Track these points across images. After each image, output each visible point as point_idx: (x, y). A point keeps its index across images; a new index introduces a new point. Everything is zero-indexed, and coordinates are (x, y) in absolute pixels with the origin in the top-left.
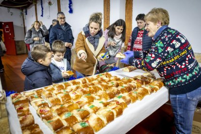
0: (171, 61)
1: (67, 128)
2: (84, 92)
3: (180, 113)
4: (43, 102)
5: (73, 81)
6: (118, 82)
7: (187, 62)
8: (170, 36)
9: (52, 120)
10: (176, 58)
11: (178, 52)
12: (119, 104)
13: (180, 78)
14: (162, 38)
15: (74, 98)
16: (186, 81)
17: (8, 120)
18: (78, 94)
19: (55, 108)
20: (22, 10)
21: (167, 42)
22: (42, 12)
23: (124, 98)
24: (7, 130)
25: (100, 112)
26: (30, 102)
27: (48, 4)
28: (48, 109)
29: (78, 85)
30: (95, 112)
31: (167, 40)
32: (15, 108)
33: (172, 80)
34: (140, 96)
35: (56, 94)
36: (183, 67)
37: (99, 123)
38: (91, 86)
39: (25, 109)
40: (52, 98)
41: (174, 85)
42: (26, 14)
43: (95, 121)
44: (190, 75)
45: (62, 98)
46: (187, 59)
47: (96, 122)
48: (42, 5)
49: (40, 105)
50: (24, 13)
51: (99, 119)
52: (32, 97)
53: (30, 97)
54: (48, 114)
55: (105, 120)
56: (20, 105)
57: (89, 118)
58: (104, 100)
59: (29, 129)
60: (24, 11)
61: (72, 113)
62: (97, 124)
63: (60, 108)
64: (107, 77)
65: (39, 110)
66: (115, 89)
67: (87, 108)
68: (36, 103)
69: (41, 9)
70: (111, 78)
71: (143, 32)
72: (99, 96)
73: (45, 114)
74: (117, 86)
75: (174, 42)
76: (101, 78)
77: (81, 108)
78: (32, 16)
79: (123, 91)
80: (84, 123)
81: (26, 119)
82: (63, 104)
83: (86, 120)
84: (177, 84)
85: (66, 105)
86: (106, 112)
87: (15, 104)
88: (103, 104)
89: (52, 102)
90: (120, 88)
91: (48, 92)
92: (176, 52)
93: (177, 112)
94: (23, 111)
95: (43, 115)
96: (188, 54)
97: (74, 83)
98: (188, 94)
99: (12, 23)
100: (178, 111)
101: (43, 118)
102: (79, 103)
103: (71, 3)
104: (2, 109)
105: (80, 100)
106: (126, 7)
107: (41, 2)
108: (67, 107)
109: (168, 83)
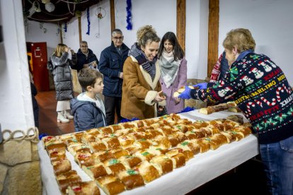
0: (254, 95)
1: (111, 176)
2: (138, 137)
3: (273, 171)
4: (84, 147)
5: (125, 123)
6: (188, 126)
7: (278, 97)
8: (250, 62)
9: (93, 166)
10: (260, 91)
11: (261, 83)
12: (182, 152)
13: (271, 120)
14: (239, 64)
15: (124, 144)
16: (278, 124)
17: (40, 166)
18: (130, 139)
19: (97, 154)
20: (60, 25)
21: (243, 69)
22: (89, 27)
24: (38, 178)
25: (155, 160)
26: (66, 147)
27: (97, 17)
28: (88, 154)
29: (131, 129)
30: (149, 160)
31: (244, 67)
32: (48, 153)
33: (260, 122)
34: (214, 145)
36: (273, 104)
38: (148, 130)
39: (60, 154)
40: (95, 143)
41: (262, 130)
42: (66, 31)
43: (147, 169)
44: (284, 115)
45: (108, 142)
46: (278, 93)
47: (149, 171)
48: (88, 17)
49: (80, 151)
50: (63, 30)
51: (152, 168)
52: (69, 141)
53: (66, 141)
54: (89, 161)
55: (159, 169)
56: (54, 150)
57: (139, 165)
58: (163, 147)
59: (64, 175)
60: (63, 26)
61: (118, 160)
62: (149, 173)
63: (104, 154)
64: (173, 120)
65: (78, 155)
66: (181, 134)
67: (138, 154)
68: (74, 148)
69: (87, 24)
70: (179, 121)
72: (157, 142)
73: (85, 161)
74: (185, 130)
75: (254, 71)
76: (164, 121)
77: (131, 155)
78: (74, 34)
79: (191, 137)
80: (133, 171)
81: (61, 164)
82: (109, 150)
83: (135, 168)
84: (267, 129)
85: (113, 152)
86: (162, 160)
87: (47, 148)
88: (161, 151)
89: (95, 147)
90: (188, 134)
91: (90, 136)
92: (258, 84)
93: (268, 169)
94: (58, 156)
95: (83, 162)
96: (278, 87)
97: (126, 126)
98: (282, 143)
99: (45, 44)
100: (270, 168)
101: (82, 165)
102: (130, 150)
103: (130, 15)
104: (34, 150)
105: (132, 146)
106: (210, 21)
107: (88, 14)
108: (114, 154)
109: (256, 128)
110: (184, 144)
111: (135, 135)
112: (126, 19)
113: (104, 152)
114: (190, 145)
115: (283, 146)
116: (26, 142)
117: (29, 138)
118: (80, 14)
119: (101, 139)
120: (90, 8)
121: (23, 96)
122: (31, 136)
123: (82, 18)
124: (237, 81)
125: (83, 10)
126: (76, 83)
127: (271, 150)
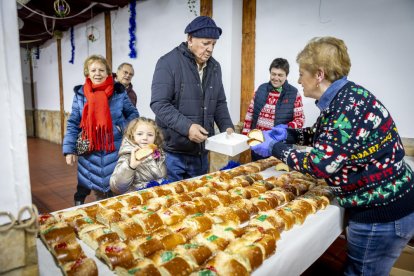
0: (361, 156)
2: (188, 211)
4: (107, 231)
8: (362, 102)
9: (137, 268)
10: (372, 150)
11: (376, 136)
12: (264, 233)
13: (379, 189)
14: (348, 108)
15: (169, 221)
16: (391, 196)
18: (176, 213)
19: (136, 243)
20: (30, 49)
22: (73, 54)
23: (271, 220)
26: (76, 232)
27: (86, 39)
29: (170, 197)
30: (222, 249)
31: (357, 113)
32: (44, 244)
34: (300, 216)
35: (130, 216)
36: (385, 166)
38: (197, 198)
39: (71, 246)
40: (124, 223)
42: (38, 58)
43: (227, 267)
45: (145, 222)
46: (394, 150)
47: (232, 270)
48: (72, 40)
49: (100, 239)
50: (34, 56)
52: (80, 223)
53: (74, 221)
55: (245, 264)
57: (213, 260)
58: (233, 226)
60: (34, 51)
61: (174, 252)
62: (234, 273)
63: (148, 243)
65: (104, 248)
66: (247, 202)
67: (201, 240)
68: (90, 233)
69: (71, 48)
71: (278, 95)
72: (221, 217)
73: (117, 256)
74: (248, 196)
75: (371, 117)
76: (213, 183)
77: (188, 241)
78: (51, 62)
81: (80, 266)
82: (151, 235)
83: (208, 266)
84: (372, 203)
85: (158, 237)
86: (246, 249)
87: (45, 237)
88: (235, 232)
89: (127, 230)
90: (255, 201)
91: (111, 212)
92: (373, 138)
94: (68, 251)
95: (113, 260)
96: (394, 142)
97: (161, 193)
101: (114, 265)
102: (184, 233)
103: (133, 38)
104: (29, 246)
106: (243, 49)
107: (72, 35)
108: (162, 241)
109: (351, 201)
111: (182, 206)
112: (129, 43)
113: (145, 240)
115: (399, 230)
116: (17, 232)
117: (22, 225)
118: (61, 36)
120: (75, 27)
121: (12, 150)
122: (24, 221)
123: (63, 41)
124: (352, 141)
125: (65, 30)
126: (52, 129)
127: (378, 234)
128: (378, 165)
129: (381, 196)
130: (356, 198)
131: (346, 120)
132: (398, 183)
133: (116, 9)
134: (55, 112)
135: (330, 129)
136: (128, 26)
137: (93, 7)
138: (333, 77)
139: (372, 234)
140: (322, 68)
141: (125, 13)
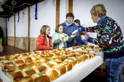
1: (26, 77)
4: (9, 62)
9: (13, 72)
11: (116, 32)
13: (115, 48)
14: (107, 23)
15: (34, 60)
18: (38, 58)
19: (17, 65)
22: (19, 19)
27: (22, 14)
28: (12, 65)
29: (38, 54)
30: (51, 67)
31: (110, 24)
34: (83, 59)
36: (117, 41)
37: (54, 74)
38: (47, 54)
40: (17, 60)
41: (109, 53)
42: (8, 21)
43: (51, 72)
45: (25, 59)
48: (19, 15)
49: (6, 64)
50: (7, 20)
51: (54, 71)
54: (11, 69)
55: (59, 72)
57: (46, 70)
58: (57, 60)
60: (7, 19)
62: (53, 74)
63: (22, 65)
65: (4, 66)
67: (44, 64)
68: (3, 63)
69: (18, 18)
72: (54, 58)
73: (8, 69)
74: (66, 54)
76: (55, 51)
77: (39, 65)
78: (12, 22)
80: (42, 74)
82: (26, 63)
83: (43, 72)
84: (112, 52)
85: (28, 64)
86: (60, 67)
89: (17, 62)
90: (68, 55)
95: (7, 70)
97: (35, 53)
101: (6, 72)
102: (38, 63)
103: (36, 14)
105: (39, 61)
108: (28, 65)
109: (106, 52)
110: (69, 59)
111: (41, 56)
112: (35, 15)
113: (22, 64)
114: (72, 59)
115: (120, 61)
118: (15, 14)
119: (21, 58)
120: (20, 11)
125: (17, 12)
126: (12, 42)
127: (113, 62)
128: (115, 41)
129: (115, 50)
130: (108, 51)
131: (108, 27)
132: (121, 47)
133: (32, 5)
134: (13, 37)
135: (105, 30)
136: (35, 10)
137: (24, 5)
138: (101, 16)
139: (112, 62)
140: (97, 14)
141: (34, 6)
